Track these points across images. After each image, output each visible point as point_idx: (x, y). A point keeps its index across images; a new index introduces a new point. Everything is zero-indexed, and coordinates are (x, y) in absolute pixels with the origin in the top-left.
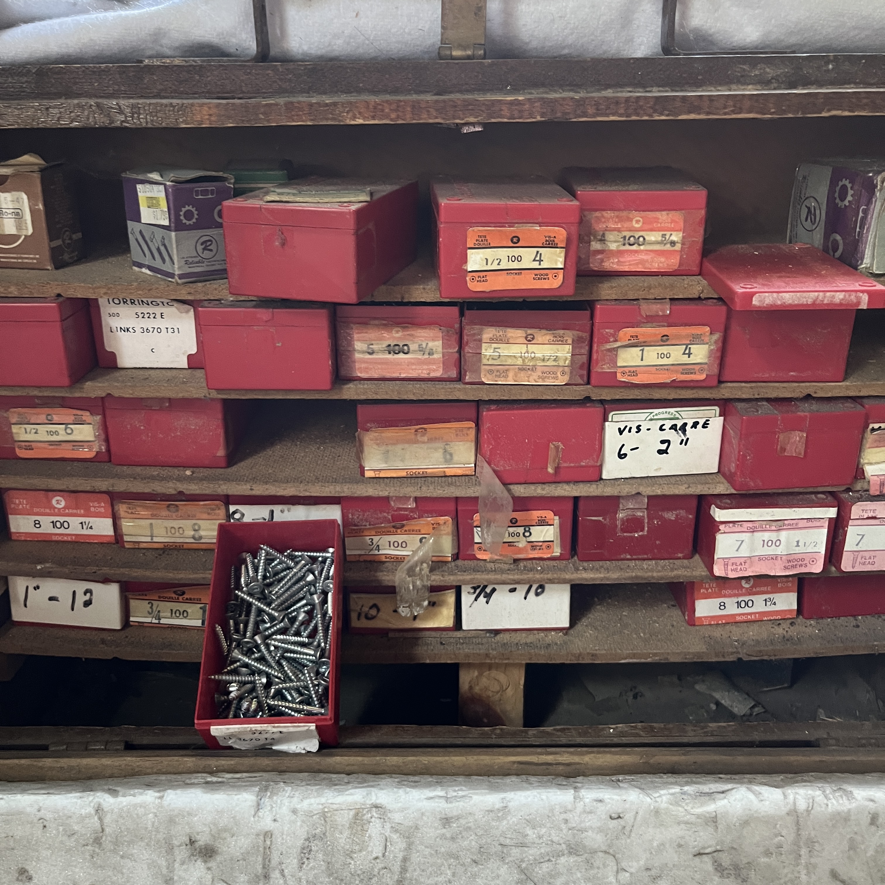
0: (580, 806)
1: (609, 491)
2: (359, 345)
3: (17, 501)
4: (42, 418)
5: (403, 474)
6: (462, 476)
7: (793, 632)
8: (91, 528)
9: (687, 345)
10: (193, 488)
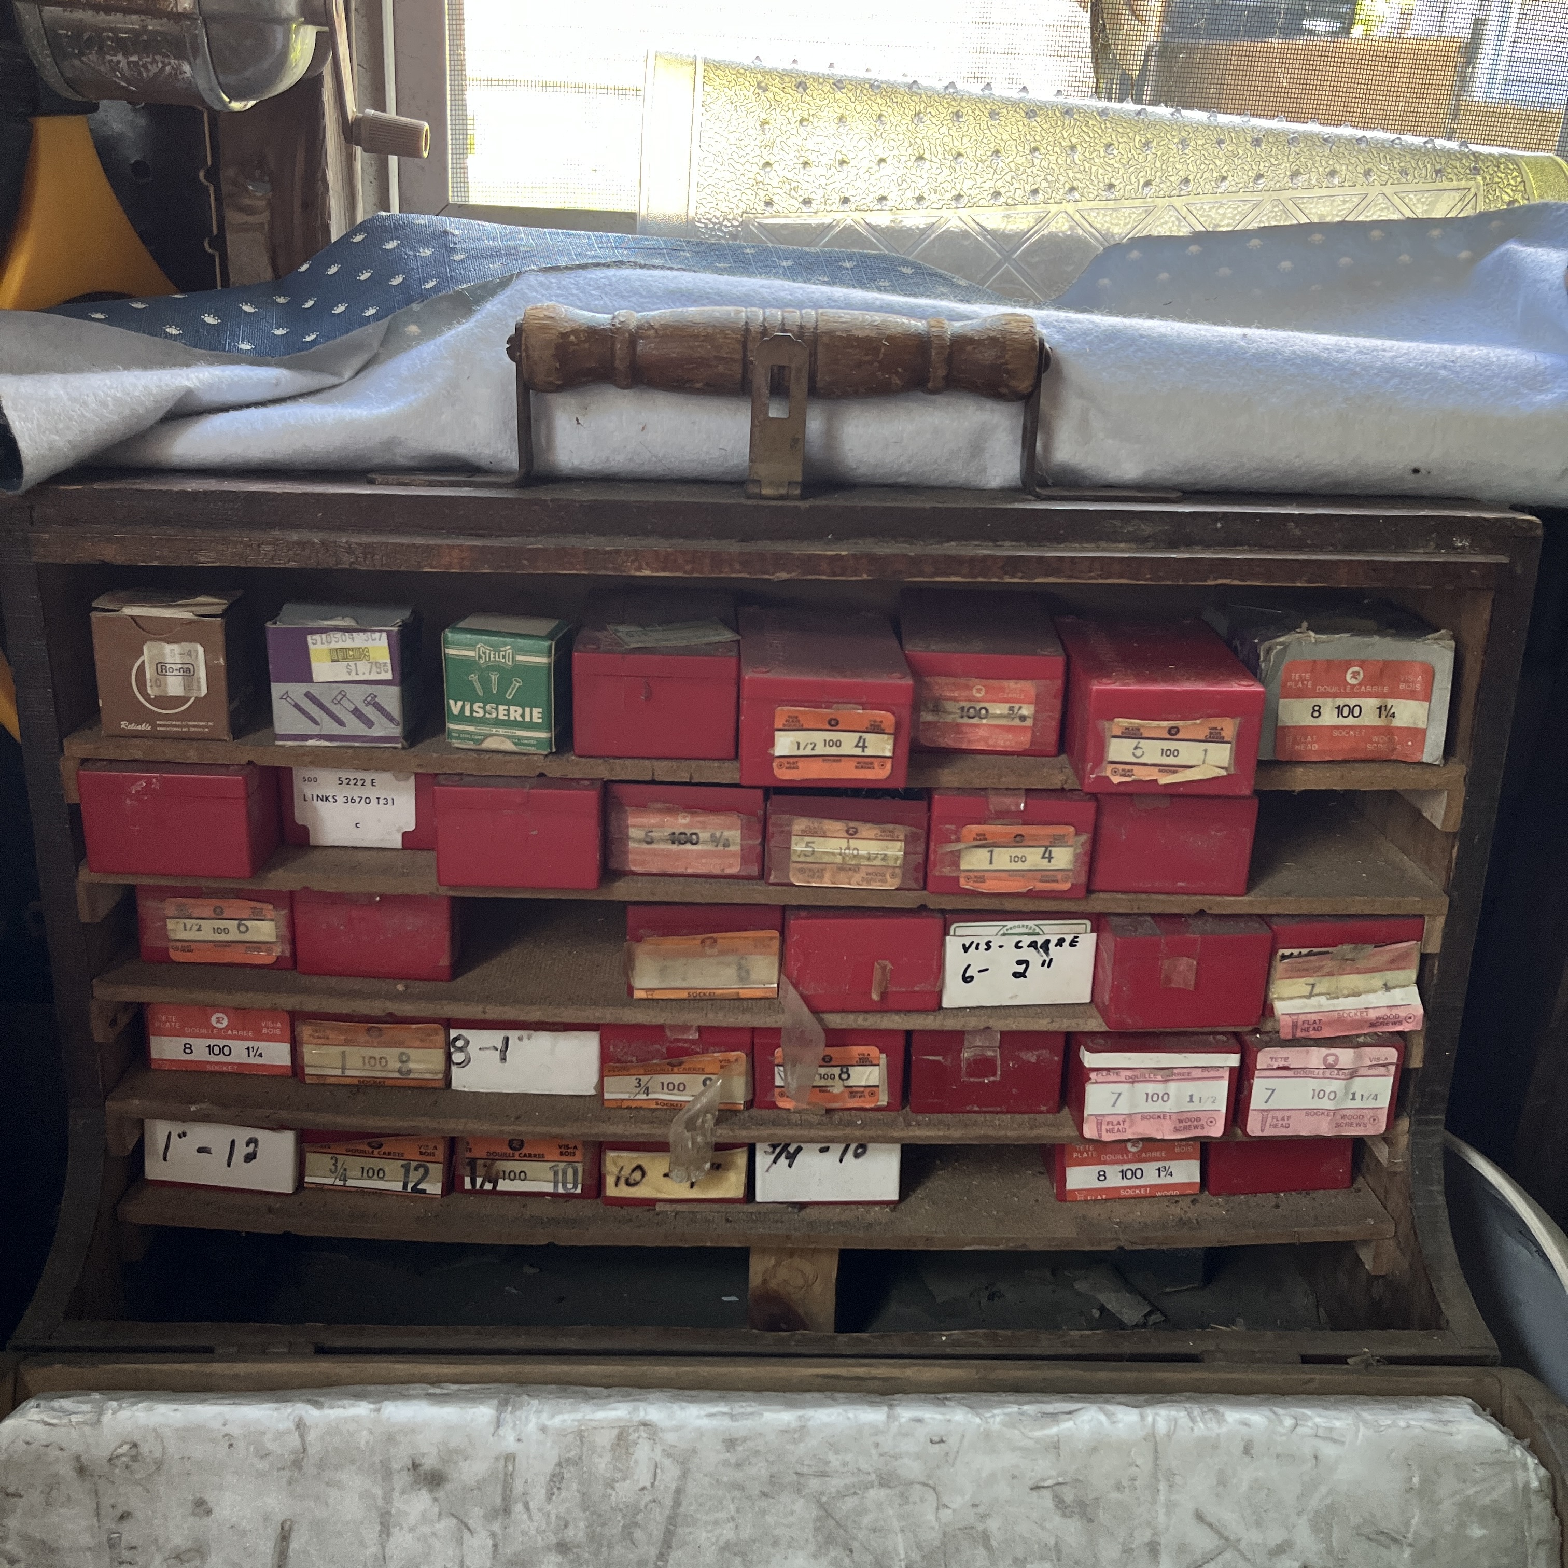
0: (894, 1427)
1: (951, 1024)
2: (634, 833)
3: (164, 1018)
4: (208, 912)
5: (684, 995)
6: (760, 999)
7: (1193, 1213)
8: (260, 1055)
9: (1047, 847)
10: (407, 1009)
